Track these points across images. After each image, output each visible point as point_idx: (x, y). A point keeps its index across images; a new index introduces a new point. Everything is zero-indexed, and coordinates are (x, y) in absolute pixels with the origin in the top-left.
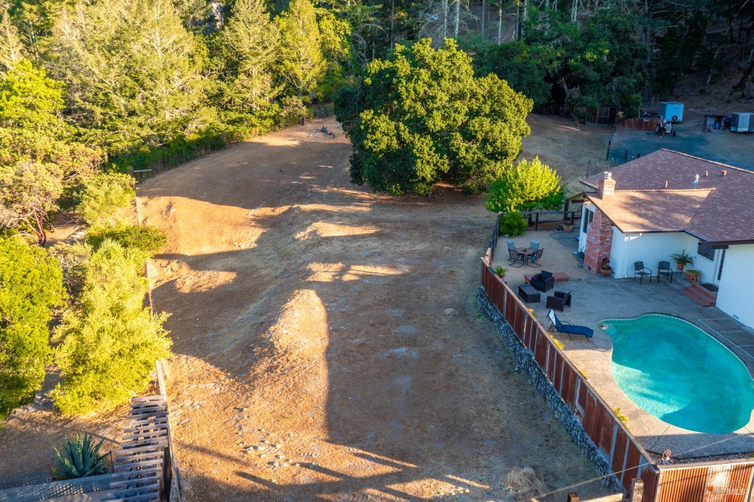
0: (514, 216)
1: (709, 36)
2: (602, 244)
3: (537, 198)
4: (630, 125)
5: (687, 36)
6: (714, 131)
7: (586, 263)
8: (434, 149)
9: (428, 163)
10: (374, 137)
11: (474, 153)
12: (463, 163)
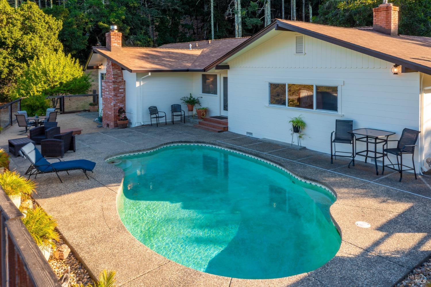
7: (105, 122)
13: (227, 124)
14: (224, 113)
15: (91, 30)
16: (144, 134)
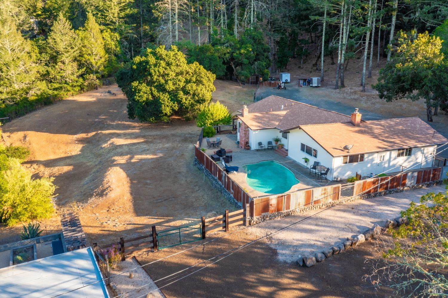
0: (209, 128)
1: (300, 41)
2: (245, 136)
3: (219, 119)
4: (266, 85)
5: (290, 41)
6: (303, 86)
7: (240, 145)
8: (170, 99)
9: (168, 106)
10: (140, 95)
11: (190, 101)
12: (184, 105)
13: (287, 153)
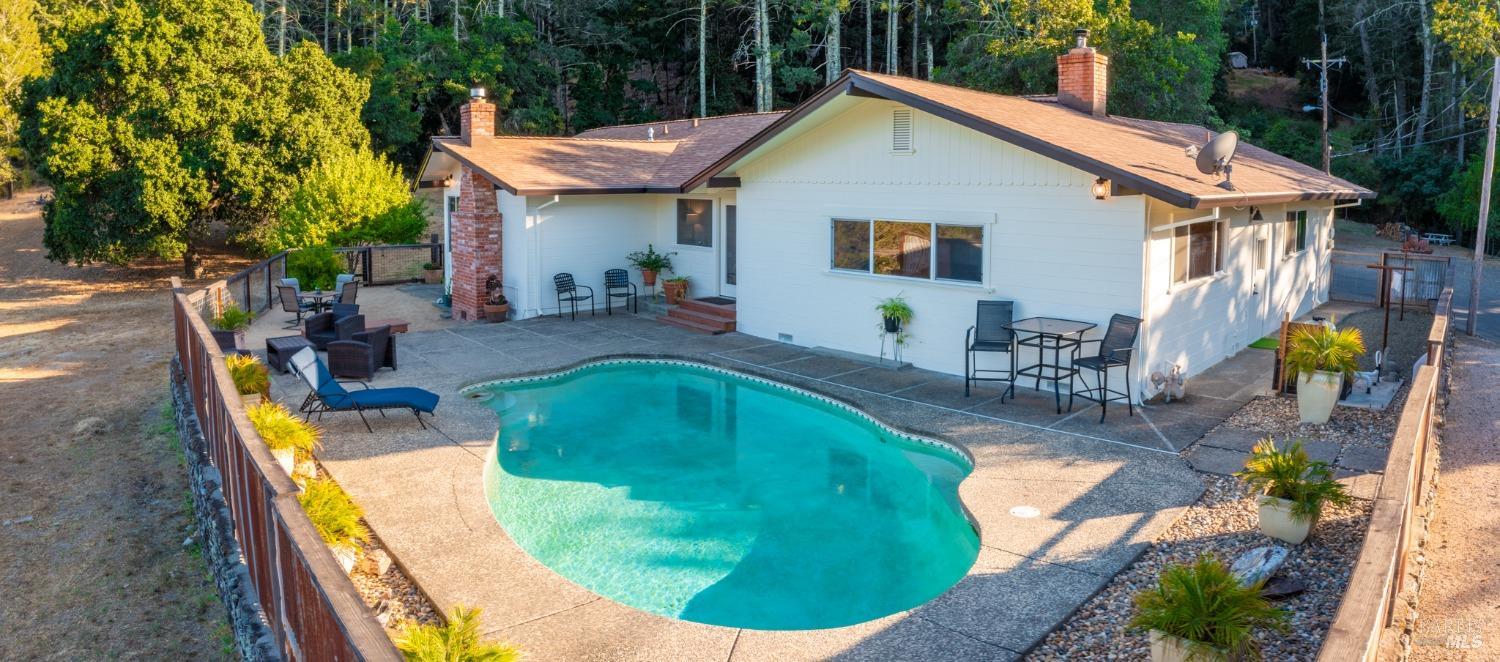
0: (317, 251)
1: (633, 84)
2: (481, 247)
7: (457, 306)
8: (179, 159)
9: (168, 186)
10: (67, 149)
11: (257, 164)
12: (236, 185)
13: (733, 314)
14: (726, 291)
15: (429, 98)
16: (544, 336)
